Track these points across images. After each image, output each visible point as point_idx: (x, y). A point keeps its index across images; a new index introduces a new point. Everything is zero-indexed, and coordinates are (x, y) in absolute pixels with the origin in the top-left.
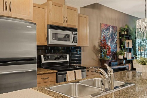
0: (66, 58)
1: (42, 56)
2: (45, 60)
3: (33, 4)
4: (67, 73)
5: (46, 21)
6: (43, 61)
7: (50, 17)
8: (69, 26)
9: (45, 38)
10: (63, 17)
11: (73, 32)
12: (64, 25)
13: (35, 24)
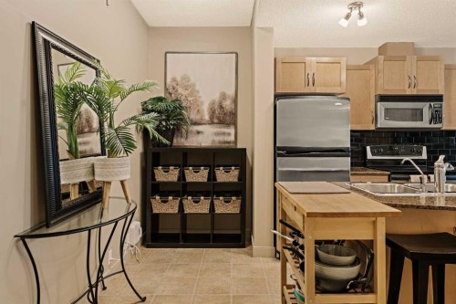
0: (420, 153)
1: (368, 148)
2: (373, 154)
3: (347, 66)
4: (410, 178)
5: (373, 89)
6: (370, 156)
7: (380, 82)
8: (420, 93)
9: (371, 118)
10: (407, 78)
11: (432, 104)
12: (409, 92)
13: (348, 99)
